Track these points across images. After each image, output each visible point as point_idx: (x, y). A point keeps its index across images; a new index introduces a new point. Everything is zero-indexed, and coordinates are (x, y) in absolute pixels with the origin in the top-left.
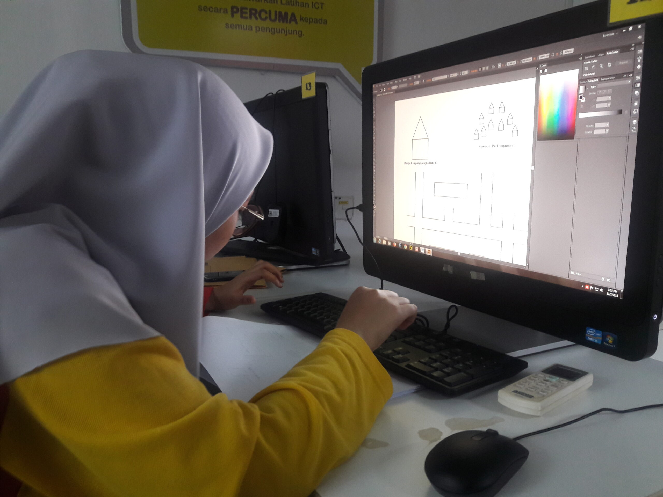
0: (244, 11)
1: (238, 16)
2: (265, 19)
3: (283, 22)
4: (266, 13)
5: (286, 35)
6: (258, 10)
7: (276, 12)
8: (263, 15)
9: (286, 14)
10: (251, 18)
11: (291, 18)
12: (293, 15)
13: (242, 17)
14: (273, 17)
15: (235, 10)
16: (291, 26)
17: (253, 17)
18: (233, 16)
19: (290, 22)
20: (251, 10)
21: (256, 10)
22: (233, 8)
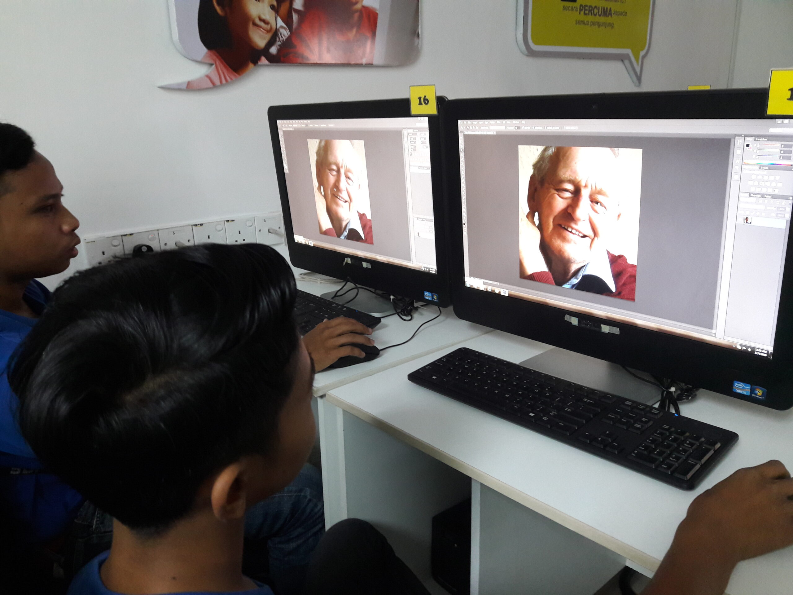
0: (586, 8)
1: (582, 12)
2: (595, 15)
3: (605, 16)
4: (597, 9)
5: (605, 28)
6: (593, 7)
7: (602, 7)
8: (596, 11)
9: (607, 9)
10: (589, 14)
11: (609, 12)
12: (610, 9)
13: (585, 14)
14: (600, 13)
15: (582, 8)
16: (609, 20)
17: (590, 13)
18: (580, 13)
19: (608, 17)
20: (590, 6)
21: (592, 7)
22: (581, 5)
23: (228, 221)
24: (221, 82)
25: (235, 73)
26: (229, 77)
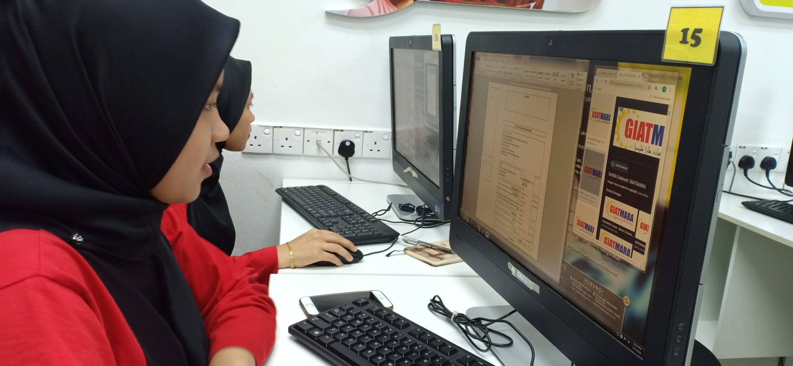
23: (366, 132)
24: (380, 13)
25: (394, 6)
26: (388, 8)
